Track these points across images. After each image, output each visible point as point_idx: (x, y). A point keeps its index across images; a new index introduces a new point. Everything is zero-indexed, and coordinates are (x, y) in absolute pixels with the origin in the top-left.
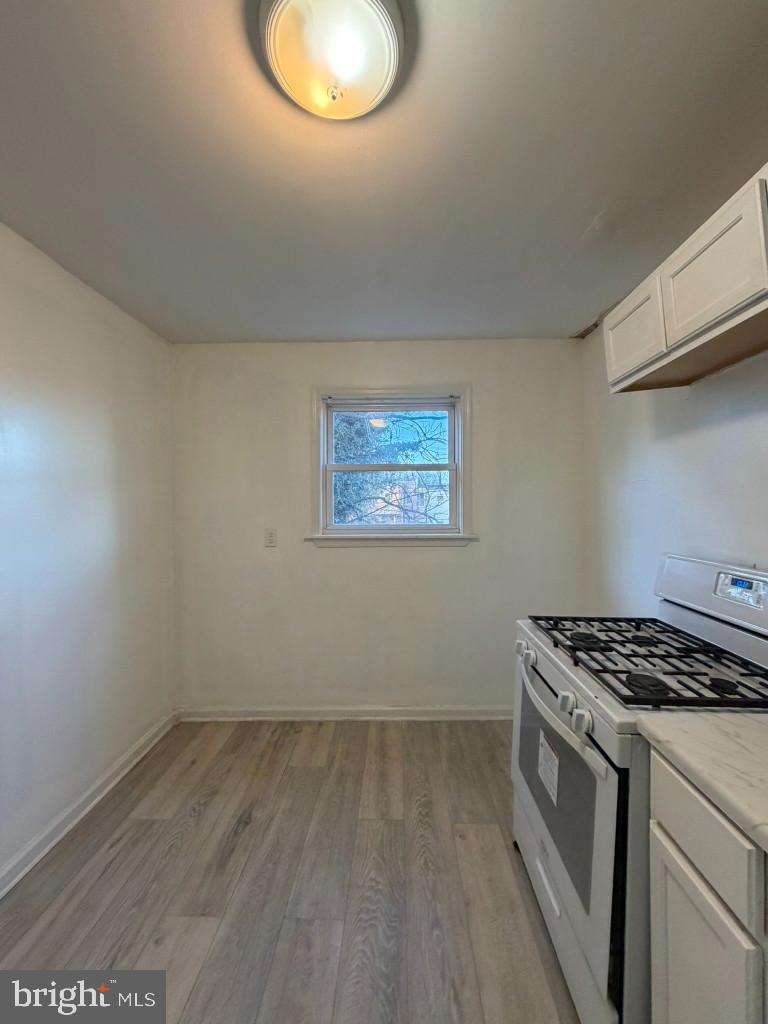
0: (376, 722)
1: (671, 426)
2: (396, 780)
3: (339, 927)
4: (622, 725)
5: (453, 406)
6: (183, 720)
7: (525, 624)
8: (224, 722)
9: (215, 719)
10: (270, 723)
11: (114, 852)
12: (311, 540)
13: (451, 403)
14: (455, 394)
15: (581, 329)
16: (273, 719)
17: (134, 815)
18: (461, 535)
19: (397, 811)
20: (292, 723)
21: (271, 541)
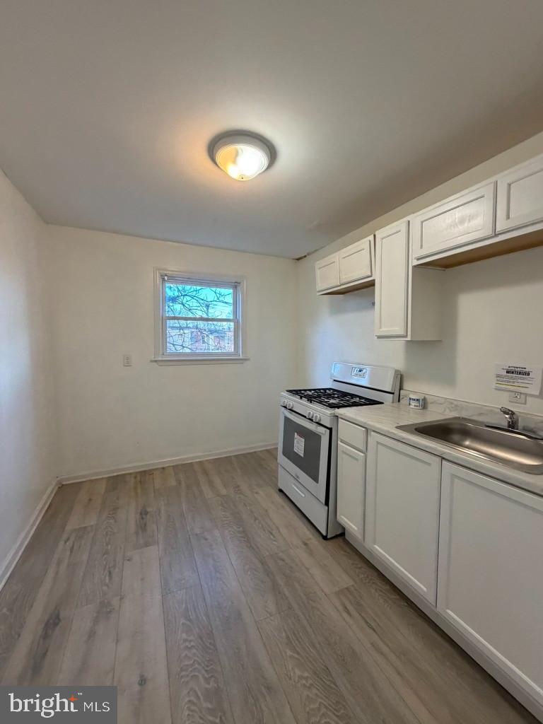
0: (197, 462)
1: (337, 310)
2: (217, 481)
3: (217, 533)
4: (331, 414)
5: (236, 287)
6: (64, 483)
7: (286, 394)
8: (96, 480)
9: (88, 479)
10: (130, 474)
11: (69, 544)
12: (156, 361)
13: (235, 286)
14: (239, 281)
15: (297, 257)
16: (131, 471)
17: (69, 528)
18: (241, 357)
19: (224, 492)
20: (145, 471)
21: (127, 362)
